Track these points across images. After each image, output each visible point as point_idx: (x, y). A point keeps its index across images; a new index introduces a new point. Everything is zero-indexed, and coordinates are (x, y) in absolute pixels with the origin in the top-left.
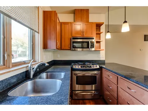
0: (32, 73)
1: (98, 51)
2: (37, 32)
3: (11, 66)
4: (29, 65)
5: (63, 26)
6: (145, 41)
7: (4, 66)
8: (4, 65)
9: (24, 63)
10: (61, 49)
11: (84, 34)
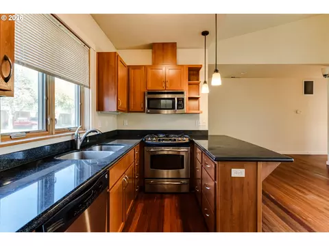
0: (79, 143)
1: (195, 115)
2: (87, 87)
3: (54, 133)
4: (76, 133)
5: (132, 71)
6: (305, 93)
7: (47, 132)
8: (47, 130)
9: (69, 130)
10: (129, 110)
11: (167, 85)
